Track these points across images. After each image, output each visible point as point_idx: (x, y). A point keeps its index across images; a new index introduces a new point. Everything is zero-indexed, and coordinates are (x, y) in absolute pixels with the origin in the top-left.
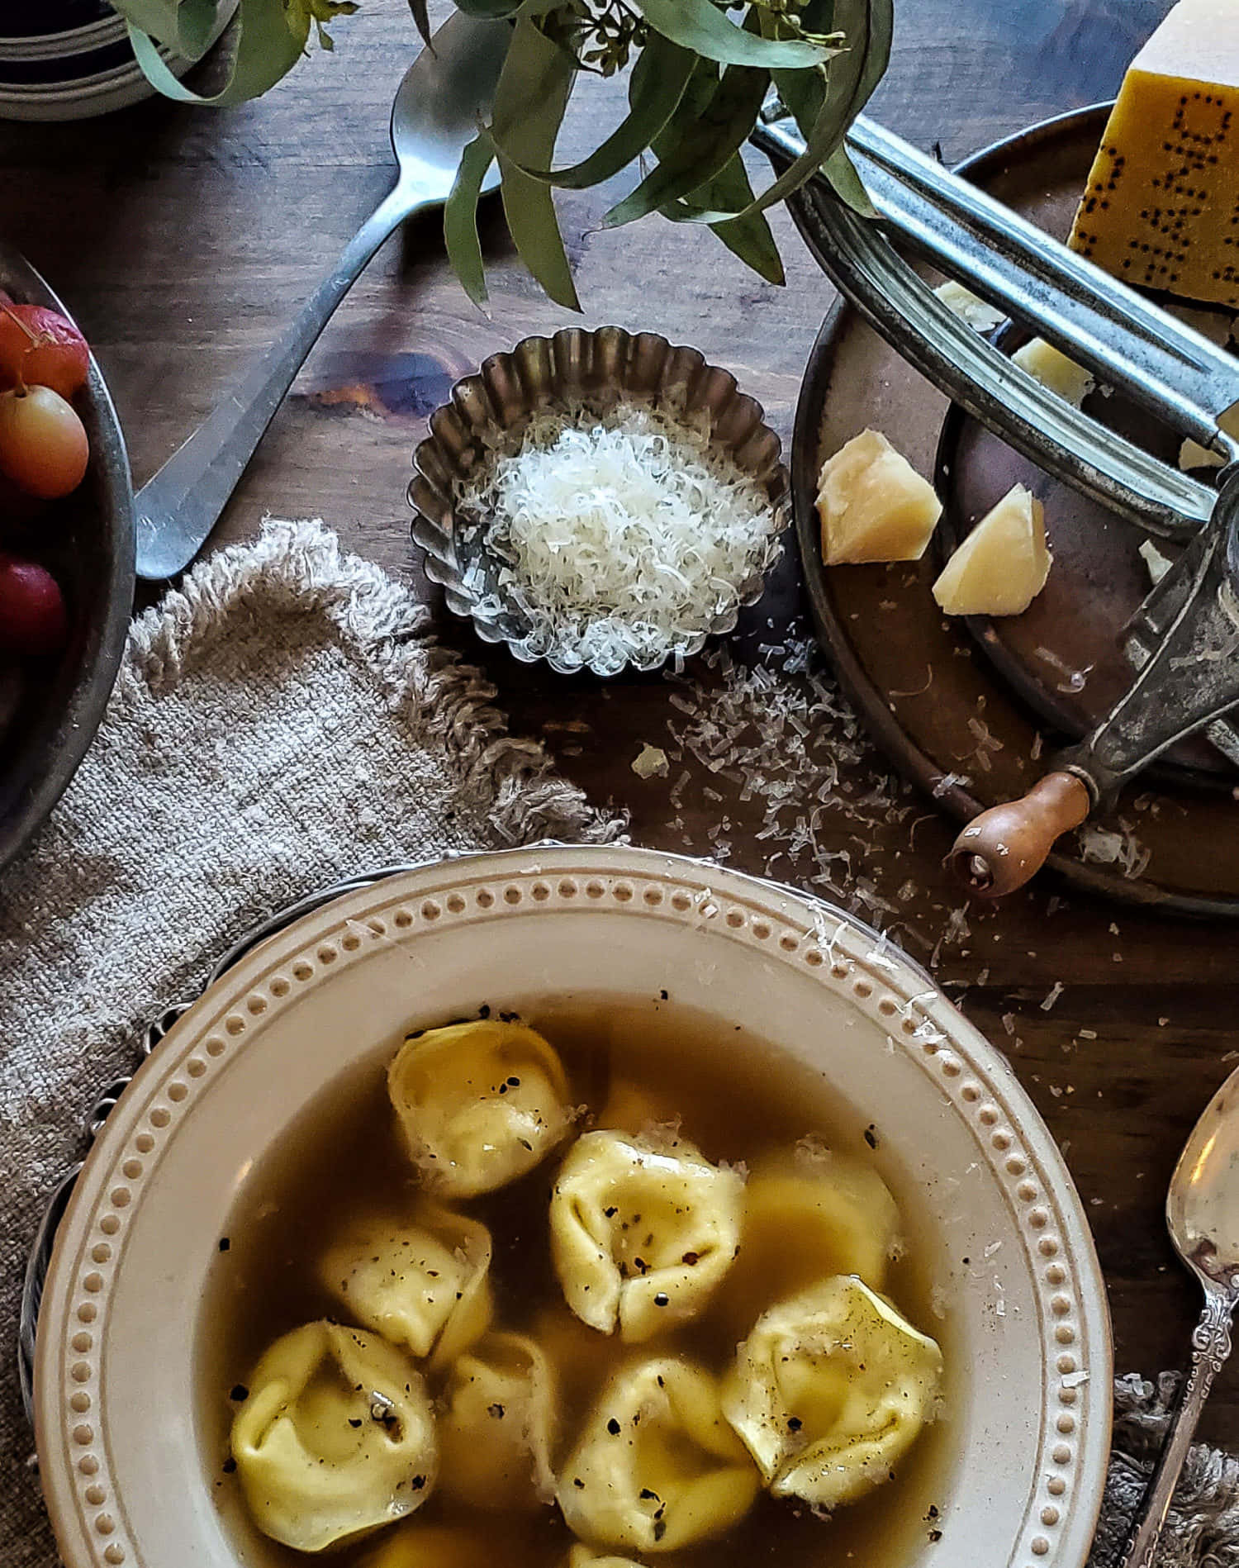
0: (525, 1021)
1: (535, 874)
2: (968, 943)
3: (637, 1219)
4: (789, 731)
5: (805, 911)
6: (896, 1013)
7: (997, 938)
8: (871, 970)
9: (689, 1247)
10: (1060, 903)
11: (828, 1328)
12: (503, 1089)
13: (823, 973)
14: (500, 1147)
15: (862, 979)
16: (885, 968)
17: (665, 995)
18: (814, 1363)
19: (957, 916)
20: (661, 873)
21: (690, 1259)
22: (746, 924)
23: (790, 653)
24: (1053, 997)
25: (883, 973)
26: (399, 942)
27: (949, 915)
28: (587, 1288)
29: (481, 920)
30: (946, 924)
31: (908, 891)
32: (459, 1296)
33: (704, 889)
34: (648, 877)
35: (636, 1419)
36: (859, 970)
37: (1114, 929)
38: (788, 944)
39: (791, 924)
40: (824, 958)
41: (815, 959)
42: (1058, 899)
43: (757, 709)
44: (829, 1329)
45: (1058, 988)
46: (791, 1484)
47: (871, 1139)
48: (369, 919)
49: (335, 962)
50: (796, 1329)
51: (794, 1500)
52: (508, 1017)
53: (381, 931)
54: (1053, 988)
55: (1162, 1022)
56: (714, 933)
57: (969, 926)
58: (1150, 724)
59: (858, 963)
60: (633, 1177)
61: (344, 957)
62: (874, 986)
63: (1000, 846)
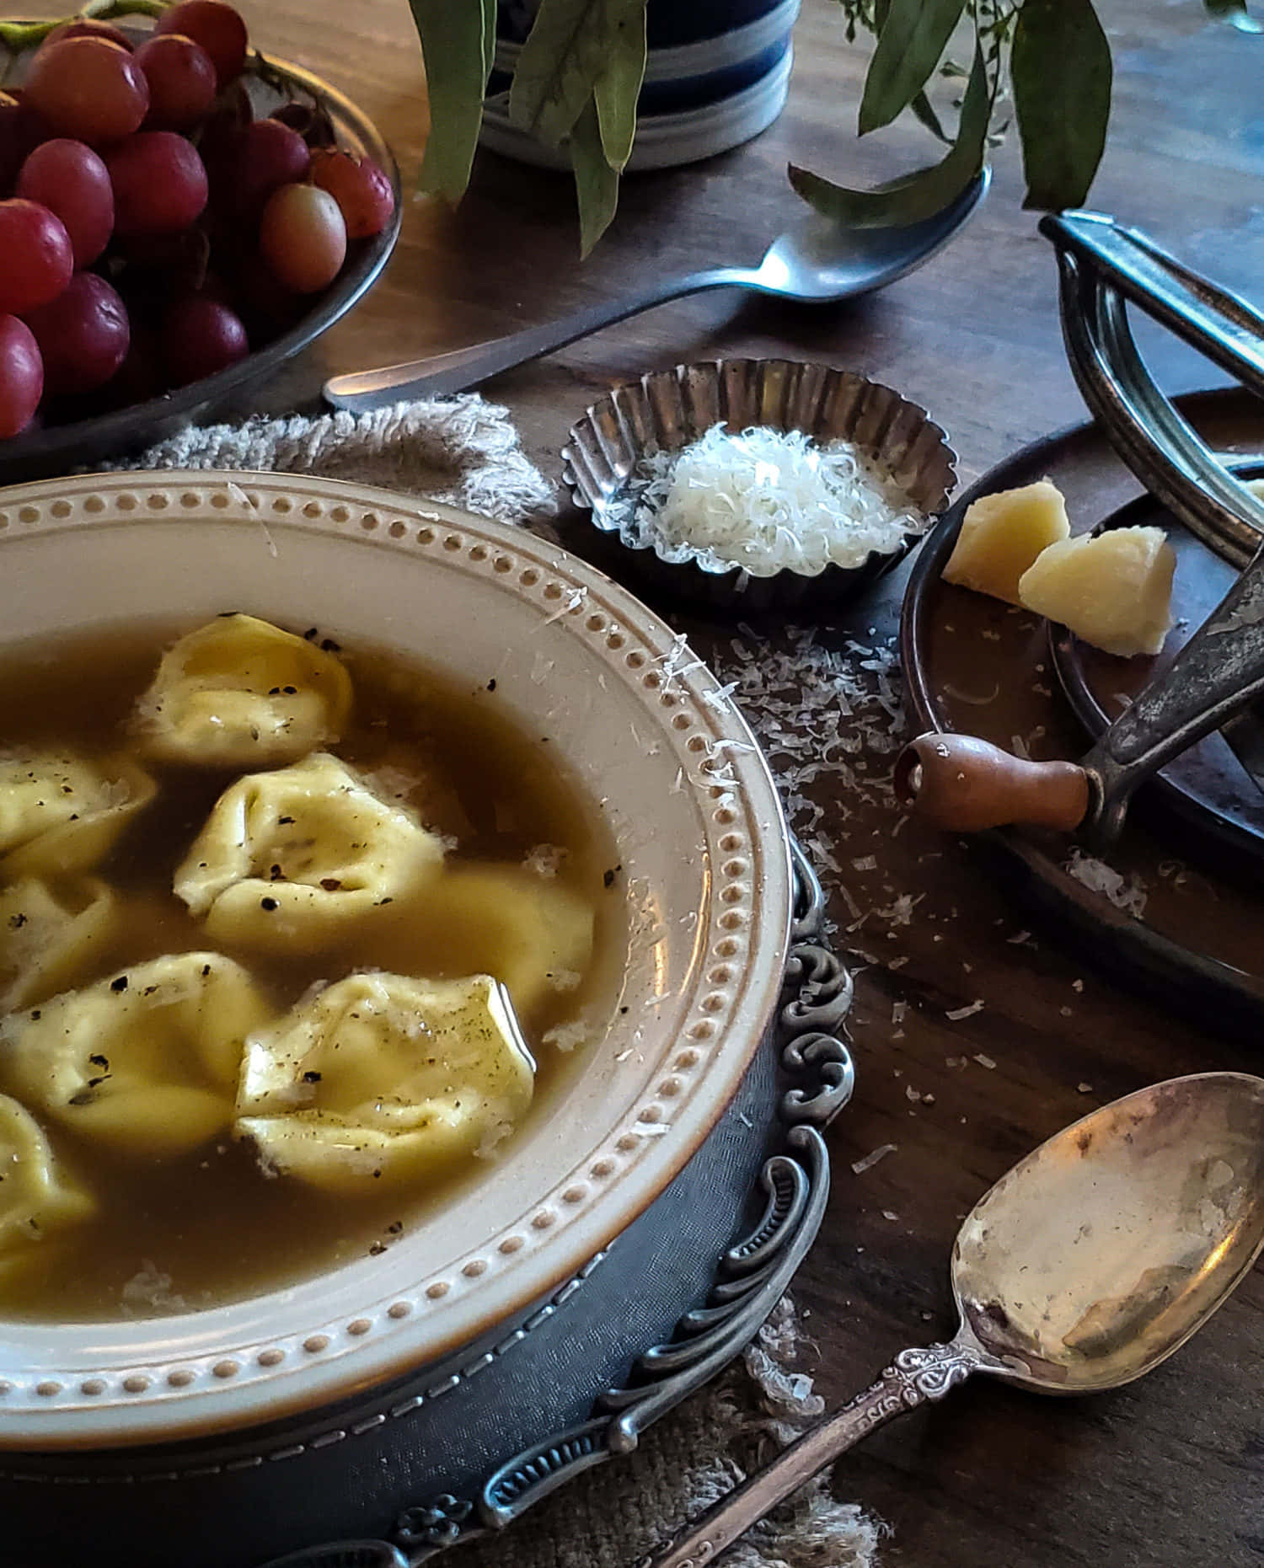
0: (343, 656)
1: (431, 520)
2: (900, 929)
3: (310, 843)
4: (833, 705)
5: (670, 640)
6: (702, 752)
7: (937, 938)
8: (702, 708)
9: (337, 875)
10: (1029, 939)
11: (426, 1011)
12: (275, 691)
13: (653, 698)
14: (228, 729)
15: (688, 712)
16: (716, 710)
17: (492, 686)
18: (386, 1041)
19: (904, 902)
20: (549, 561)
21: (331, 885)
22: (604, 630)
23: (876, 656)
24: (966, 1012)
25: (712, 714)
26: (266, 523)
27: (897, 899)
28: (203, 865)
29: (356, 540)
30: (889, 905)
31: (866, 864)
32: (74, 817)
33: (581, 587)
34: (534, 559)
35: (150, 990)
36: (690, 703)
37: (1078, 985)
38: (635, 660)
39: (648, 644)
40: (661, 682)
41: (653, 681)
42: (1028, 934)
43: (812, 679)
44: (427, 1014)
45: (977, 1006)
46: (261, 1129)
47: (610, 879)
48: (251, 492)
49: (195, 509)
50: (392, 998)
51: (249, 1144)
52: (329, 645)
53: (255, 505)
54: (972, 1004)
55: (1082, 1088)
56: (568, 630)
57: (911, 916)
58: (1171, 702)
59: (692, 696)
60: (332, 799)
61: (204, 509)
62: (695, 722)
63: (943, 747)
